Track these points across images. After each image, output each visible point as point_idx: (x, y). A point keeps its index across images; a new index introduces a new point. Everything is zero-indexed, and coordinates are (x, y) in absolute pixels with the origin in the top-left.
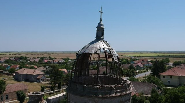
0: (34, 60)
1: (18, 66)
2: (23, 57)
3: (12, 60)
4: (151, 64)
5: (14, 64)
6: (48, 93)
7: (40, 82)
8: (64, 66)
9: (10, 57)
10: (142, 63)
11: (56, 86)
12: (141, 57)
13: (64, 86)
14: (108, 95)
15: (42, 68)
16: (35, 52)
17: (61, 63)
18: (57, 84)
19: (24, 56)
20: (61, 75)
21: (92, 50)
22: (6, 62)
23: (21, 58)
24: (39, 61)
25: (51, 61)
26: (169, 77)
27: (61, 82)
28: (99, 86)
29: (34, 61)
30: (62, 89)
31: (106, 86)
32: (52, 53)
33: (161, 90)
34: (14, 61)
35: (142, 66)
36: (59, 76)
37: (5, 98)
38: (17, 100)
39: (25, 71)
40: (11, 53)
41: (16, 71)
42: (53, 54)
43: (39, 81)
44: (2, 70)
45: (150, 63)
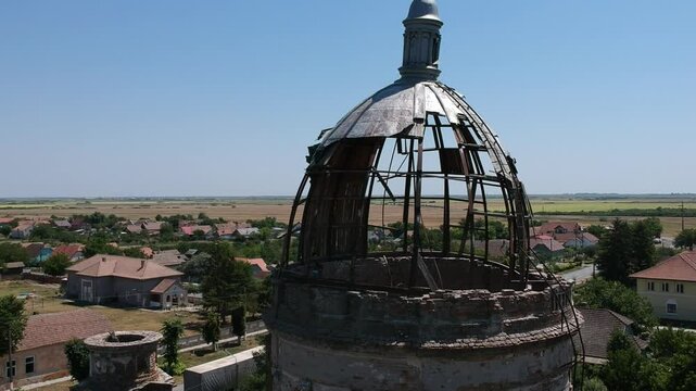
0: (143, 227)
1: (81, 247)
2: (103, 217)
3: (60, 229)
4: (591, 240)
5: (66, 240)
6: (191, 351)
7: (160, 308)
8: (257, 248)
9: (53, 217)
10: (558, 235)
11: (225, 324)
12: (549, 214)
13: (254, 324)
14: (471, 342)
15: (173, 256)
16: (147, 199)
17: (243, 236)
18: (230, 317)
19: (106, 212)
20: (246, 279)
21: (388, 123)
22: (40, 233)
23: (95, 220)
24: (163, 231)
25: (207, 229)
26: (672, 287)
27: (242, 308)
28: (425, 296)
29: (144, 233)
30: (247, 335)
31: (457, 294)
32: (212, 201)
33: (644, 338)
34: (66, 231)
35: (557, 246)
36: (236, 282)
37: (20, 368)
38: (70, 377)
39: (106, 266)
40: (57, 204)
41: (71, 264)
42: (213, 205)
43: (158, 304)
44: (21, 264)
45: (587, 235)
